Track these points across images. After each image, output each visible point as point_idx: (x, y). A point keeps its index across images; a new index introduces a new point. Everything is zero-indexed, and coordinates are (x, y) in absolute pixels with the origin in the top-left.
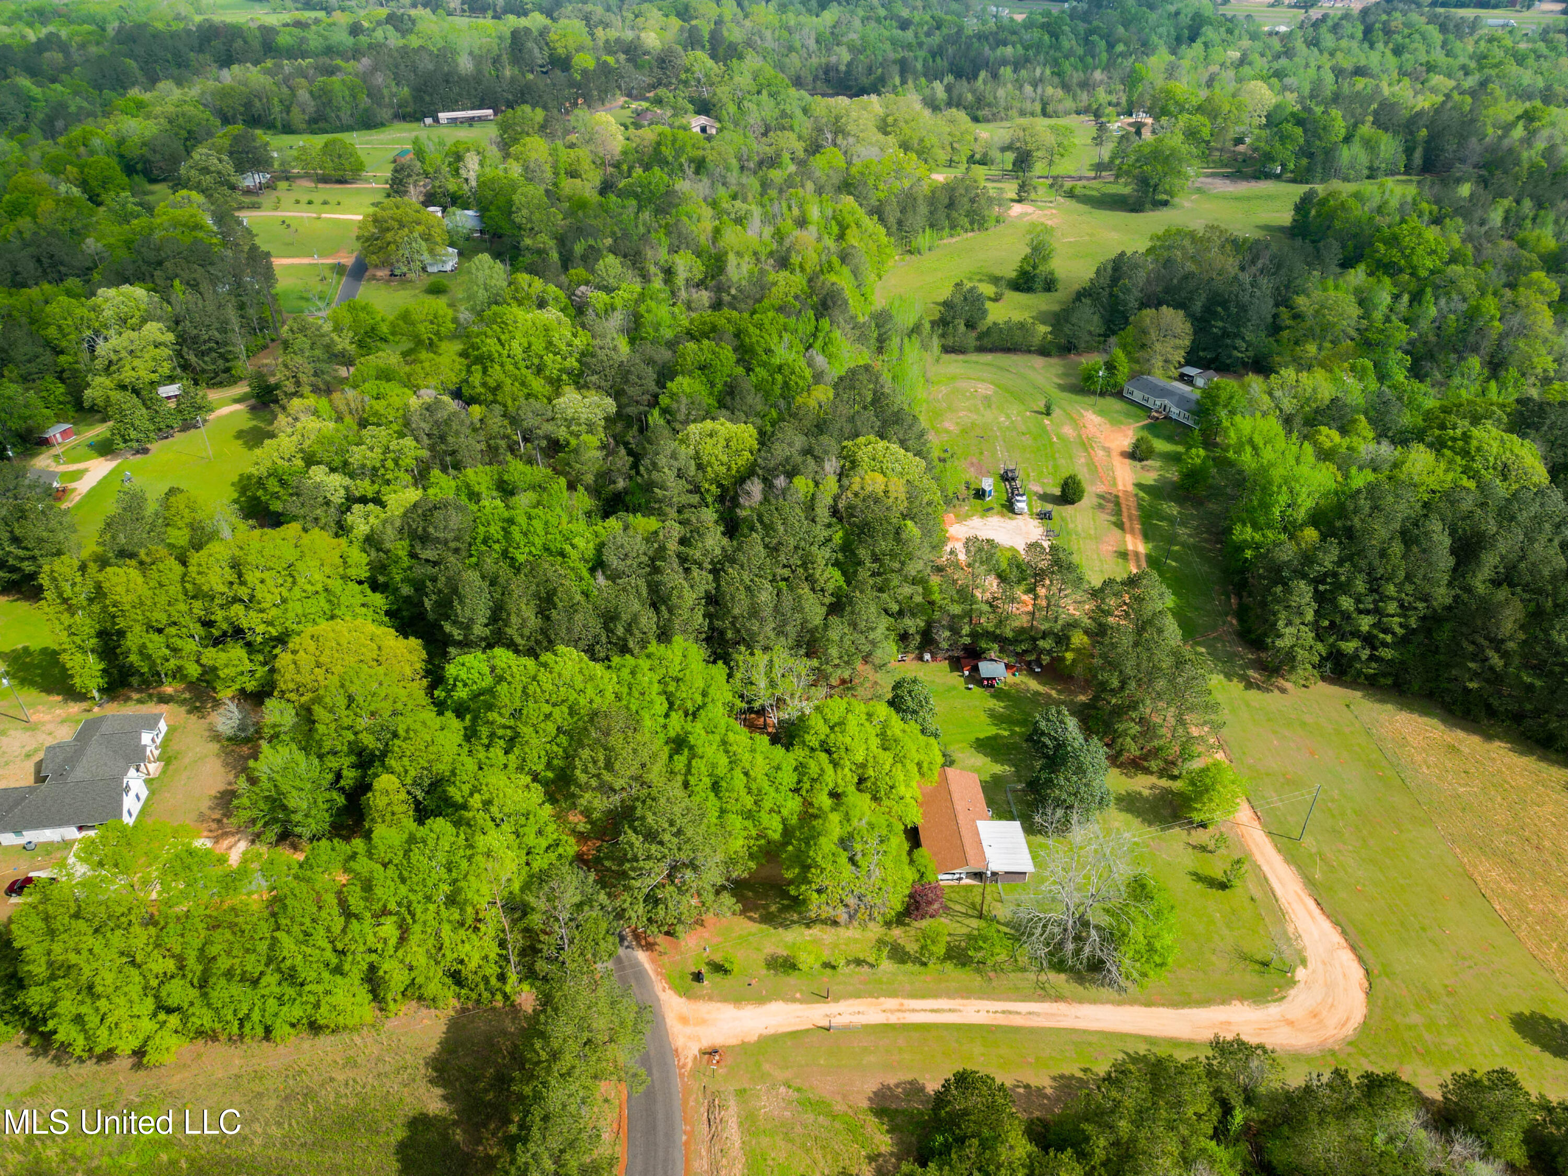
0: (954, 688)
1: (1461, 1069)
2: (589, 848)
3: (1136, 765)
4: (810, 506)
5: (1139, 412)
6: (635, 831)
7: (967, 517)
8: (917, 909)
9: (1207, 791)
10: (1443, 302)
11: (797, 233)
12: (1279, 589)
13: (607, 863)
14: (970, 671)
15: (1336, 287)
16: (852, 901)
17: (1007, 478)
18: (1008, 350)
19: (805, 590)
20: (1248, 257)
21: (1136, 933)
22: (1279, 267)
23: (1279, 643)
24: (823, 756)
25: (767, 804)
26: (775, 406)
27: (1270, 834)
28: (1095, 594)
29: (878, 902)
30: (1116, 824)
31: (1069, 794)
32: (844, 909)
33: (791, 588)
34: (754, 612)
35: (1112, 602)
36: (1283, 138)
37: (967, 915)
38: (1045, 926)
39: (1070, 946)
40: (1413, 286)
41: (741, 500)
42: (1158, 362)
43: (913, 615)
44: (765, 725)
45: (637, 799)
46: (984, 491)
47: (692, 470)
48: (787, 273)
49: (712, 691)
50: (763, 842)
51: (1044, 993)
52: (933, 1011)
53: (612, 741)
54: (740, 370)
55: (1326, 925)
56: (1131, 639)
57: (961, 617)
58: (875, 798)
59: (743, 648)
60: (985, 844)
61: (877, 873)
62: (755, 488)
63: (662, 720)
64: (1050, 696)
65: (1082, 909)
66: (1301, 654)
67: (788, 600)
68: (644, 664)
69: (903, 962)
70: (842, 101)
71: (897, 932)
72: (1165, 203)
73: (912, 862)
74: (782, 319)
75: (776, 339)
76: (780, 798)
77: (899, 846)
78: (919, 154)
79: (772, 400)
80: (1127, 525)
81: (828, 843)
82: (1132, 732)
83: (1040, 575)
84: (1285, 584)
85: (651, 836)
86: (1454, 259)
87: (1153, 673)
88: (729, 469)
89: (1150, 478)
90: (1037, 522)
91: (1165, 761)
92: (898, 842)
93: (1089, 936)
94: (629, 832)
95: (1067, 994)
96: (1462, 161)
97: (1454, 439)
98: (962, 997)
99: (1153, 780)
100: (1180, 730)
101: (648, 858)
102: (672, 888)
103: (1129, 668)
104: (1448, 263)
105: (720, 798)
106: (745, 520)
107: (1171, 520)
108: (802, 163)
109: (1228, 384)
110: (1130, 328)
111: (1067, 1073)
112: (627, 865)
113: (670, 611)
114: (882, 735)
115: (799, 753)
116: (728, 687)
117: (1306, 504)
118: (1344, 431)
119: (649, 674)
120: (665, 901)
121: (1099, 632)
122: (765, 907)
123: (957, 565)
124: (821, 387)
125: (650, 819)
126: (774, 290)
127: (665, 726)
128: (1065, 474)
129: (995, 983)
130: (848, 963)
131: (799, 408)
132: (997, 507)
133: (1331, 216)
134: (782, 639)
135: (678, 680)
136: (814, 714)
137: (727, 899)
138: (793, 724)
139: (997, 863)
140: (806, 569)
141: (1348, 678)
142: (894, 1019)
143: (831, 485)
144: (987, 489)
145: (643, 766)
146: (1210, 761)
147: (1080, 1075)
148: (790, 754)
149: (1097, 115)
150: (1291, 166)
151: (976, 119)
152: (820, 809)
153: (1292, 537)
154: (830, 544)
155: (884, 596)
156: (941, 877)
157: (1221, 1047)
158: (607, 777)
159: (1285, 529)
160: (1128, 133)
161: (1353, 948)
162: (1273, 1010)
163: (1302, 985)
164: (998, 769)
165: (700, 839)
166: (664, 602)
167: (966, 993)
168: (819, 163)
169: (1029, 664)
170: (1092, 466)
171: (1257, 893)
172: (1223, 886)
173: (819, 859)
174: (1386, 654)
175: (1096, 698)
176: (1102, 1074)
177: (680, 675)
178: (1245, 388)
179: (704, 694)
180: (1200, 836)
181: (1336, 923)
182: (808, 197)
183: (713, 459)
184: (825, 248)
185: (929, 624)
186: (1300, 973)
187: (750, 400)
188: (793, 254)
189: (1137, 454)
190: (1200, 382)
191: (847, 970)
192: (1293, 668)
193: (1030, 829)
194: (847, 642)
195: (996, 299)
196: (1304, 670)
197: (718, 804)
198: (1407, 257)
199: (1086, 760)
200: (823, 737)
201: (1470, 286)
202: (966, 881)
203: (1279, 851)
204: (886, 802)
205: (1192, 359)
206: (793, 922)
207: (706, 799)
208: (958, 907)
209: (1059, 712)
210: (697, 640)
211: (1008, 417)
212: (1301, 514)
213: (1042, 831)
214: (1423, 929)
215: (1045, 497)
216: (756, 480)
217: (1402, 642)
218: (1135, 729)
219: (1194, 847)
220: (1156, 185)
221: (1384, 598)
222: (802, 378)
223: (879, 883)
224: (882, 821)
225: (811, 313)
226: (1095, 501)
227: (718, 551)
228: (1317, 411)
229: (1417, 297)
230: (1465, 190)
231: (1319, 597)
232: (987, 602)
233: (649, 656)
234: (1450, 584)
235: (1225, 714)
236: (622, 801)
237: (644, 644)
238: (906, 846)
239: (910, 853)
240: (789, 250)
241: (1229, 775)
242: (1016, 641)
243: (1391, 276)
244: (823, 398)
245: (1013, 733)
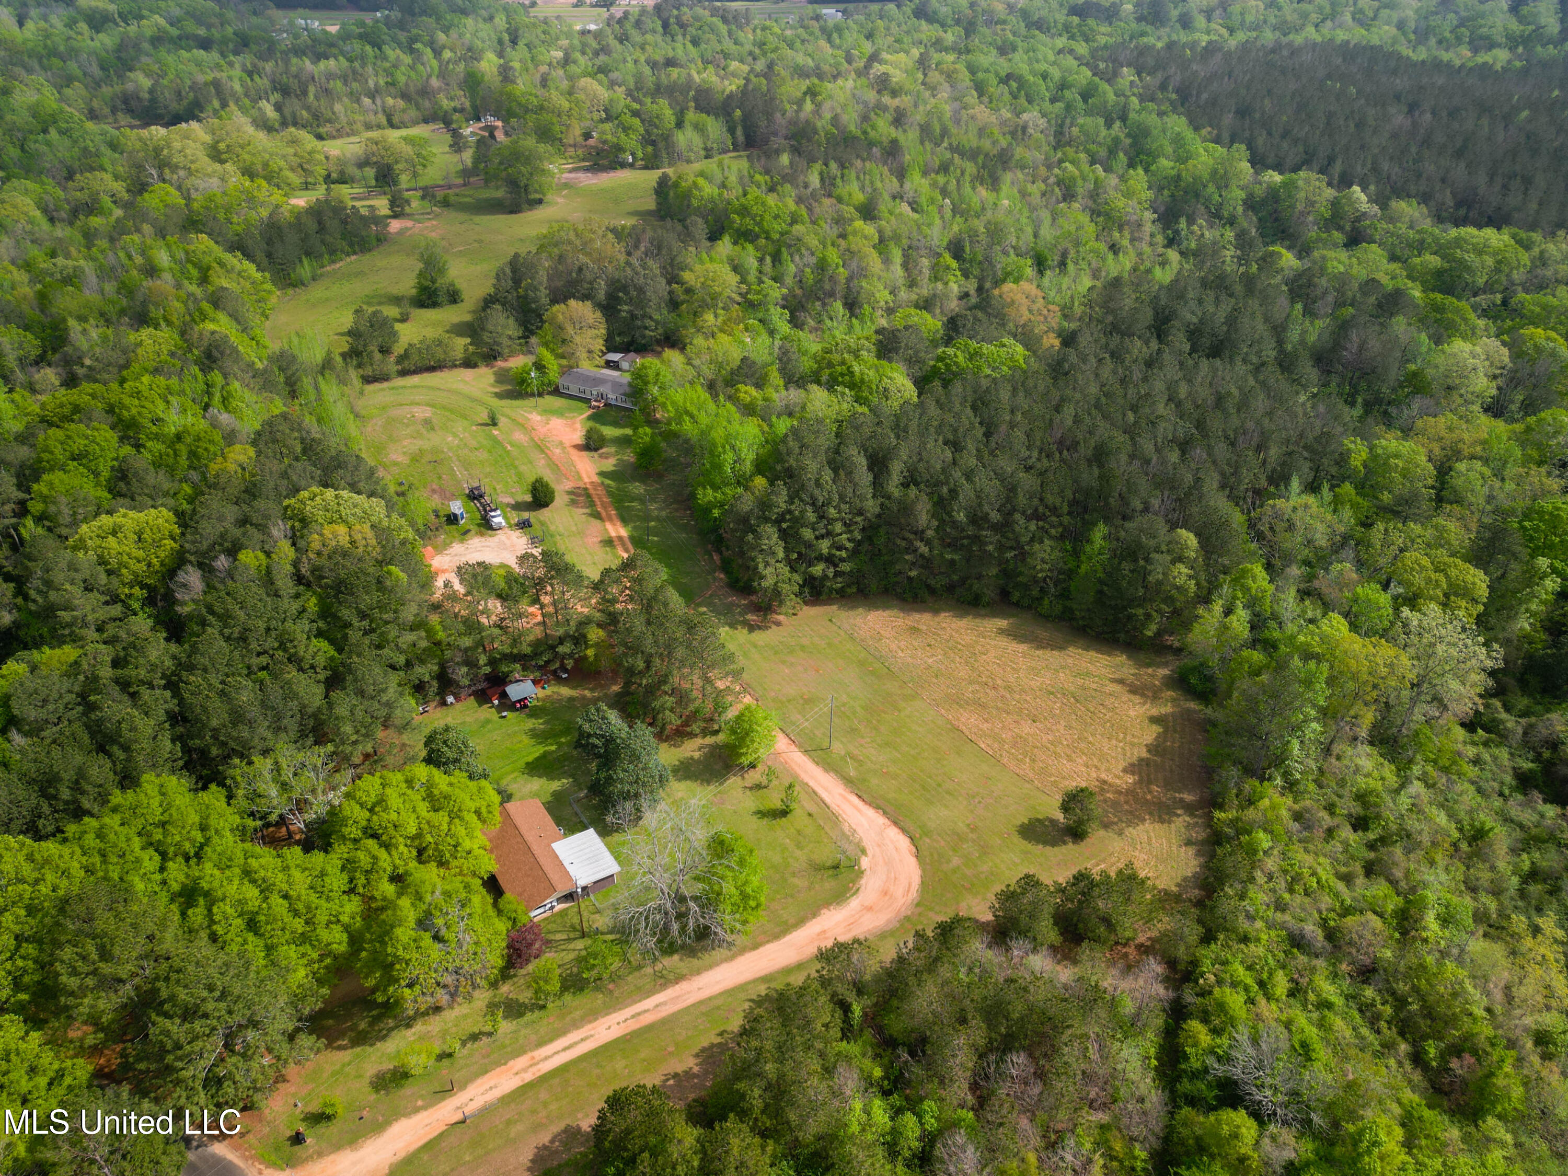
0: (488, 721)
1: (999, 887)
2: (111, 1058)
3: (681, 734)
4: (268, 578)
5: (580, 404)
6: (167, 1015)
7: (446, 545)
8: (520, 956)
9: (747, 734)
10: (797, 258)
11: (147, 283)
12: (750, 537)
13: (142, 1066)
14: (499, 699)
15: (711, 260)
16: (448, 979)
17: (474, 496)
18: (431, 369)
19: (291, 673)
20: (631, 242)
21: (729, 888)
22: (659, 248)
23: (764, 584)
24: (371, 843)
25: (322, 918)
26: (185, 480)
27: (806, 752)
28: (597, 587)
29: (477, 967)
30: (680, 795)
31: (631, 784)
32: (442, 991)
33: (275, 676)
34: (238, 717)
35: (614, 590)
36: (626, 129)
37: (569, 940)
38: (647, 918)
39: (675, 926)
40: (771, 248)
41: (178, 596)
42: (582, 354)
43: (422, 662)
44: (290, 834)
45: (157, 978)
46: (455, 516)
47: (103, 578)
48: (151, 330)
49: (213, 822)
50: (328, 961)
51: (664, 981)
52: (565, 1049)
53: (99, 925)
54: (127, 450)
55: (870, 812)
56: (643, 619)
57: (473, 648)
58: (442, 864)
59: (237, 761)
60: (566, 864)
61: (468, 938)
62: (192, 577)
63: (158, 877)
64: (584, 697)
65: (674, 887)
66: (785, 588)
67: (275, 692)
68: (112, 821)
69: (521, 1015)
70: (158, 132)
71: (505, 988)
72: (540, 201)
73: (500, 912)
74: (161, 380)
75: (161, 405)
76: (334, 907)
77: (484, 903)
78: (268, 179)
79: (179, 474)
80: (604, 514)
81: (404, 933)
82: (669, 705)
83: (539, 584)
84: (754, 531)
85: (189, 1014)
86: (794, 221)
87: (669, 647)
88: (149, 565)
89: (609, 465)
90: (518, 533)
91: (705, 720)
92: (480, 899)
93: (688, 909)
94: (160, 1019)
95: (685, 971)
96: (775, 134)
97: (842, 375)
98: (590, 1022)
99: (699, 741)
100: (709, 688)
101: (196, 1038)
102: (234, 1059)
103: (649, 647)
104: (791, 224)
105: (262, 935)
106: (190, 617)
107: (641, 500)
108: (127, 206)
109: (650, 362)
110: (546, 325)
111: (706, 1044)
112: (169, 1058)
113: (126, 748)
114: (430, 797)
115: (341, 851)
116: (230, 810)
117: (749, 456)
118: (759, 386)
119: (124, 830)
120: (230, 1076)
121: (611, 621)
122: (353, 1028)
123: (453, 597)
124: (238, 447)
125: (182, 995)
126: (140, 351)
127: (164, 882)
128: (532, 479)
129: (616, 994)
130: (464, 1043)
131: (217, 476)
132: (474, 528)
133: (687, 195)
134: (283, 735)
135: (163, 824)
136: (346, 804)
137: (306, 1040)
138: (324, 822)
139: (583, 876)
140: (285, 650)
141: (824, 597)
142: (528, 1077)
143: (285, 550)
144: (458, 512)
145: (151, 938)
146: (740, 707)
147: (719, 1040)
148: (332, 856)
149: (447, 122)
150: (640, 154)
151: (320, 137)
152: (384, 899)
153: (747, 488)
154: (305, 615)
155: (386, 651)
156: (533, 914)
157: (825, 956)
158: (106, 969)
159: (738, 483)
160: (483, 137)
161: (895, 823)
162: (854, 903)
163: (868, 872)
164: (556, 785)
165: (253, 990)
166: (114, 741)
167: (593, 1015)
168: (152, 201)
169: (554, 673)
170: (554, 466)
171: (809, 806)
172: (784, 813)
173: (400, 953)
174: (846, 567)
175: (627, 684)
176: (736, 1029)
177: (166, 817)
178: (668, 363)
179: (203, 828)
180: (753, 777)
181: (877, 807)
182: (149, 241)
183: (125, 558)
184: (190, 295)
185: (443, 666)
186: (865, 862)
187: (151, 479)
188: (152, 308)
189: (591, 444)
190: (625, 365)
191: (465, 1051)
192: (781, 602)
193: (605, 831)
194: (359, 714)
195: (404, 319)
196: (791, 601)
197: (261, 943)
198: (758, 224)
199: (636, 745)
200: (364, 823)
201: (813, 242)
202: (559, 907)
203: (817, 763)
204: (454, 863)
205: (611, 347)
206: (392, 1029)
207: (246, 941)
208: (559, 936)
209: (598, 710)
210: (173, 771)
211: (455, 435)
212: (748, 467)
213: (618, 829)
214: (939, 785)
215: (518, 507)
216: (190, 568)
217: (855, 553)
218: (670, 701)
219: (751, 788)
220: (526, 186)
221: (830, 521)
222: (211, 442)
223: (472, 949)
224: (456, 884)
225: (196, 370)
226: (567, 498)
227: (168, 663)
228: (732, 372)
229: (776, 258)
230: (785, 159)
231: (784, 535)
232: (496, 626)
233: (115, 810)
234: (874, 496)
235: (741, 661)
236: (137, 988)
237: (103, 799)
238: (489, 899)
239: (495, 904)
240: (144, 303)
241: (760, 715)
242: (536, 654)
243: (751, 242)
244: (242, 458)
245: (560, 745)
